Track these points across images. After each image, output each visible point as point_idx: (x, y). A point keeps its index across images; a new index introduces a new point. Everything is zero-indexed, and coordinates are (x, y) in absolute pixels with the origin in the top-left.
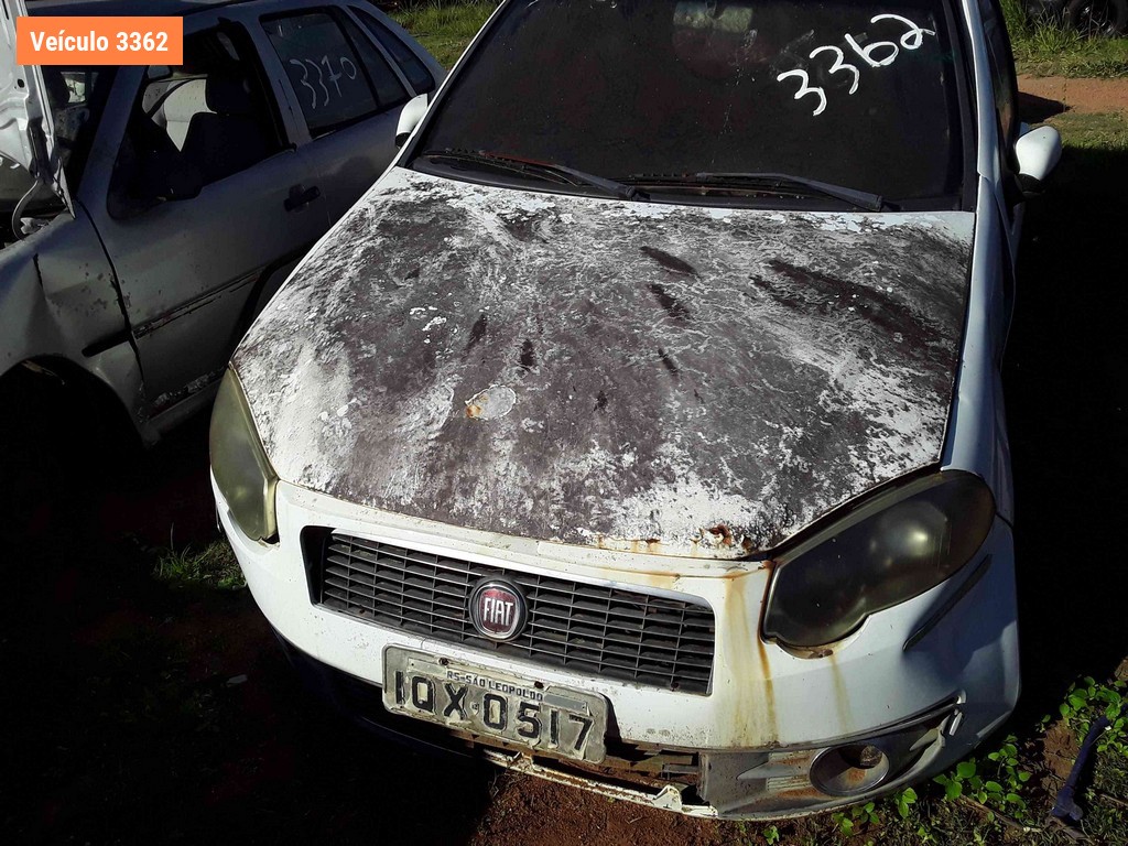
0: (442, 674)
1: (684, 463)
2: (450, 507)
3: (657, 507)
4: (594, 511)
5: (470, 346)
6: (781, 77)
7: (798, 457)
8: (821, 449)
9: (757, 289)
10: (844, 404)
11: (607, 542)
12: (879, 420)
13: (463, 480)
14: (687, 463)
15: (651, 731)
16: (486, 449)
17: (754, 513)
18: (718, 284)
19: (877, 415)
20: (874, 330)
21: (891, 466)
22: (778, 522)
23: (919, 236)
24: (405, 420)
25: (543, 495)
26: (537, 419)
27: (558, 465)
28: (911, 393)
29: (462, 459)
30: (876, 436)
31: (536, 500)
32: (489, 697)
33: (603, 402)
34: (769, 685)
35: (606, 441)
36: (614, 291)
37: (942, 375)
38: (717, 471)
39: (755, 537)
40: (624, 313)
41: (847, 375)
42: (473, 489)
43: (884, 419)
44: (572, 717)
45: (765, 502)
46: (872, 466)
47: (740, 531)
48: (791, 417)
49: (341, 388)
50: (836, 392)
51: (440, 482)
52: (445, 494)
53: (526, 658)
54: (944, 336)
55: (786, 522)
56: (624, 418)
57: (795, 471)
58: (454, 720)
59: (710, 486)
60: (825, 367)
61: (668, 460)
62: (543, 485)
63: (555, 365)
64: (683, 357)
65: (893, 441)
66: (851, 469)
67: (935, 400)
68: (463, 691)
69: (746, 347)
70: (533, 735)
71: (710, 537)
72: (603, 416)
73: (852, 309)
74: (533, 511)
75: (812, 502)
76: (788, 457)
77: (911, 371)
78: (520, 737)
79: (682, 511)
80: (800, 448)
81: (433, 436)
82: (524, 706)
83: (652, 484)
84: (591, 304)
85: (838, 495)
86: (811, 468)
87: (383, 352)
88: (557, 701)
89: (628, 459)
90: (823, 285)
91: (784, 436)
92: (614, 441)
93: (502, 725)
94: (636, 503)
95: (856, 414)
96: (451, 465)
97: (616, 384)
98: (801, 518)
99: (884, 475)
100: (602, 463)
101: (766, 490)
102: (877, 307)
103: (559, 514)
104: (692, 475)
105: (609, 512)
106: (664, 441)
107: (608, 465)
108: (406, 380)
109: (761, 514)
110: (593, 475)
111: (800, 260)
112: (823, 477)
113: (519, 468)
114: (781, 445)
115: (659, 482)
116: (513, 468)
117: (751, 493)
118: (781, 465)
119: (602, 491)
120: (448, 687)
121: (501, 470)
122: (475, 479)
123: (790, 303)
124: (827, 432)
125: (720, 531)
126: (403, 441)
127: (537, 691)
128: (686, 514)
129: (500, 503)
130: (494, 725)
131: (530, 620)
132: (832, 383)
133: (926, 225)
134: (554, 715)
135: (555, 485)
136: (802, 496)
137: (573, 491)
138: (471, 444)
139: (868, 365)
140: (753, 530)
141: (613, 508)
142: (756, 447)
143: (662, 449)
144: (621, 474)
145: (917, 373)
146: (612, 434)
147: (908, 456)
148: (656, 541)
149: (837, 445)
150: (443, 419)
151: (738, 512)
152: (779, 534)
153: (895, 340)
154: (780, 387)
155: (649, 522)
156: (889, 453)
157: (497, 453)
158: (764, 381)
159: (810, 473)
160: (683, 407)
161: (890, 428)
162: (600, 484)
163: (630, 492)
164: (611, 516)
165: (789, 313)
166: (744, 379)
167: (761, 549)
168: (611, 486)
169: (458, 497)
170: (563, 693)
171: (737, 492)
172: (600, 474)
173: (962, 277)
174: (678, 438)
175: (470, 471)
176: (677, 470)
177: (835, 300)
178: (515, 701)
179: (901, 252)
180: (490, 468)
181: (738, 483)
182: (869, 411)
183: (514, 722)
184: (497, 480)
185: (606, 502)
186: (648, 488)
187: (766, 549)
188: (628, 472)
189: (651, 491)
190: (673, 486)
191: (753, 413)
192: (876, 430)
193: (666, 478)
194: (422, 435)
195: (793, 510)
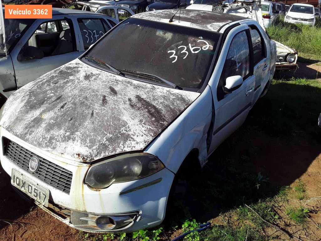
0: (21, 177)
1: (79, 137)
2: (25, 137)
3: (67, 146)
4: (53, 144)
5: (54, 101)
6: (169, 52)
7: (107, 141)
8: (115, 141)
9: (128, 101)
10: (127, 132)
11: (53, 152)
12: (133, 137)
13: (31, 131)
14: (80, 137)
15: (59, 201)
16: (39, 125)
17: (89, 152)
18: (120, 98)
19: (134, 136)
20: (148, 116)
21: (129, 148)
22: (94, 156)
23: (180, 96)
24: (28, 116)
25: (45, 138)
26: (54, 121)
27: (52, 132)
28: (146, 133)
29: (34, 126)
30: (130, 141)
31: (43, 139)
32: (29, 185)
33: (71, 119)
34: (83, 195)
35: (65, 129)
36: (94, 95)
37: (158, 130)
38: (86, 140)
39: (86, 158)
40: (92, 100)
41: (133, 125)
42: (32, 133)
43: (135, 137)
44: (43, 194)
45: (93, 150)
46: (124, 147)
47: (83, 156)
48: (111, 132)
49: (21, 106)
50: (127, 128)
51: (26, 131)
52: (26, 134)
53: (37, 177)
54: (166, 121)
55: (96, 156)
56: (73, 125)
57: (104, 144)
58: (22, 189)
59: (82, 144)
60: (128, 122)
61: (76, 136)
62: (46, 136)
63: (67, 109)
64: (97, 114)
65: (133, 143)
66: (119, 147)
67: (152, 135)
68: (25, 183)
69: (113, 113)
70: (36, 197)
71: (75, 155)
72: (69, 123)
73: (146, 110)
74: (41, 142)
75: (105, 153)
76: (104, 141)
77: (150, 127)
78: (34, 197)
79: (73, 148)
80: (109, 140)
81: (31, 120)
82: (35, 189)
83: (69, 141)
84: (87, 97)
85: (112, 152)
86: (109, 145)
87: (35, 99)
88: (41, 189)
89: (68, 134)
90: (144, 103)
91: (107, 136)
92: (67, 129)
93: (31, 193)
94: (63, 144)
95: (129, 134)
96: (30, 127)
97: (77, 116)
98: (100, 156)
99: (126, 150)
100: (61, 133)
101: (94, 147)
102: (153, 110)
103: (46, 143)
104: (79, 141)
105: (57, 145)
106: (78, 131)
107: (62, 134)
108: (35, 106)
109: (90, 153)
110: (58, 136)
111: (144, 96)
112: (111, 147)
113: (44, 131)
114: (105, 138)
115: (71, 140)
116: (42, 130)
117: (90, 147)
118: (101, 142)
119: (57, 140)
120: (22, 181)
121: (40, 131)
122: (33, 132)
123: (132, 106)
124: (118, 137)
125: (79, 155)
126: (25, 120)
127: (37, 186)
128: (73, 149)
129: (36, 138)
130: (29, 192)
131: (39, 168)
132: (127, 126)
133: (184, 94)
134: (40, 192)
135: (49, 137)
136: (103, 151)
137: (52, 138)
138: (37, 123)
139: (140, 124)
140: (86, 156)
141: (58, 144)
142: (98, 137)
143: (76, 133)
144: (64, 137)
145: (151, 128)
146: (68, 127)
147: (134, 147)
148: (63, 154)
149: (119, 141)
150: (36, 116)
151: (85, 151)
152: (93, 158)
153: (152, 119)
154: (114, 124)
155: (64, 149)
156: (130, 145)
157: (41, 127)
158: (111, 122)
159: (108, 146)
160: (88, 125)
161: (135, 139)
162: (58, 138)
163: (63, 141)
164: (56, 146)
165: (130, 108)
166: (107, 121)
167: (87, 161)
168: (60, 139)
169: (28, 135)
170: (42, 187)
171: (87, 146)
172: (59, 136)
173: (183, 108)
174: (82, 131)
175: (33, 129)
176: (77, 138)
177: (144, 107)
178: (34, 187)
179: (171, 99)
180: (38, 130)
181: (89, 145)
182: (132, 135)
183: (33, 193)
184: (38, 133)
185: (57, 142)
186: (68, 141)
187: (88, 161)
188: (66, 137)
189: (68, 142)
190: (73, 142)
191: (103, 129)
192: (131, 139)
193: (73, 140)
194: (29, 119)
195: (99, 153)
